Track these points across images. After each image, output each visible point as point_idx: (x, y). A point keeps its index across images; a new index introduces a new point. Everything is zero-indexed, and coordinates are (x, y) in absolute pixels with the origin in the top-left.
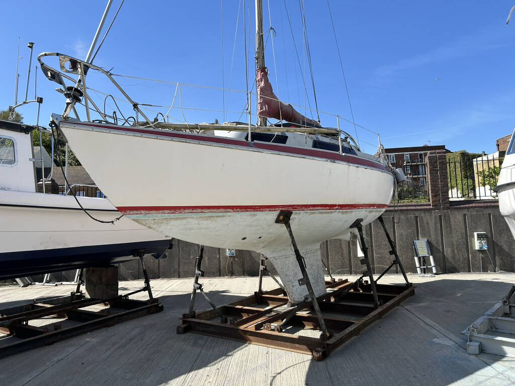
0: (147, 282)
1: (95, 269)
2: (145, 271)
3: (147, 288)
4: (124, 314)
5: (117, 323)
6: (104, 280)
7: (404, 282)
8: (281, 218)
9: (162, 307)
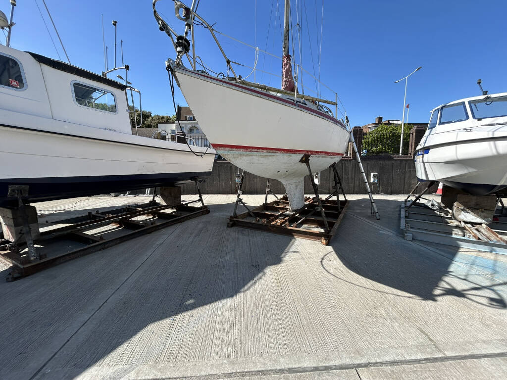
0: (200, 196)
1: (166, 187)
2: (199, 190)
3: (201, 200)
6: (172, 194)
7: (344, 199)
8: (304, 159)
9: (209, 211)
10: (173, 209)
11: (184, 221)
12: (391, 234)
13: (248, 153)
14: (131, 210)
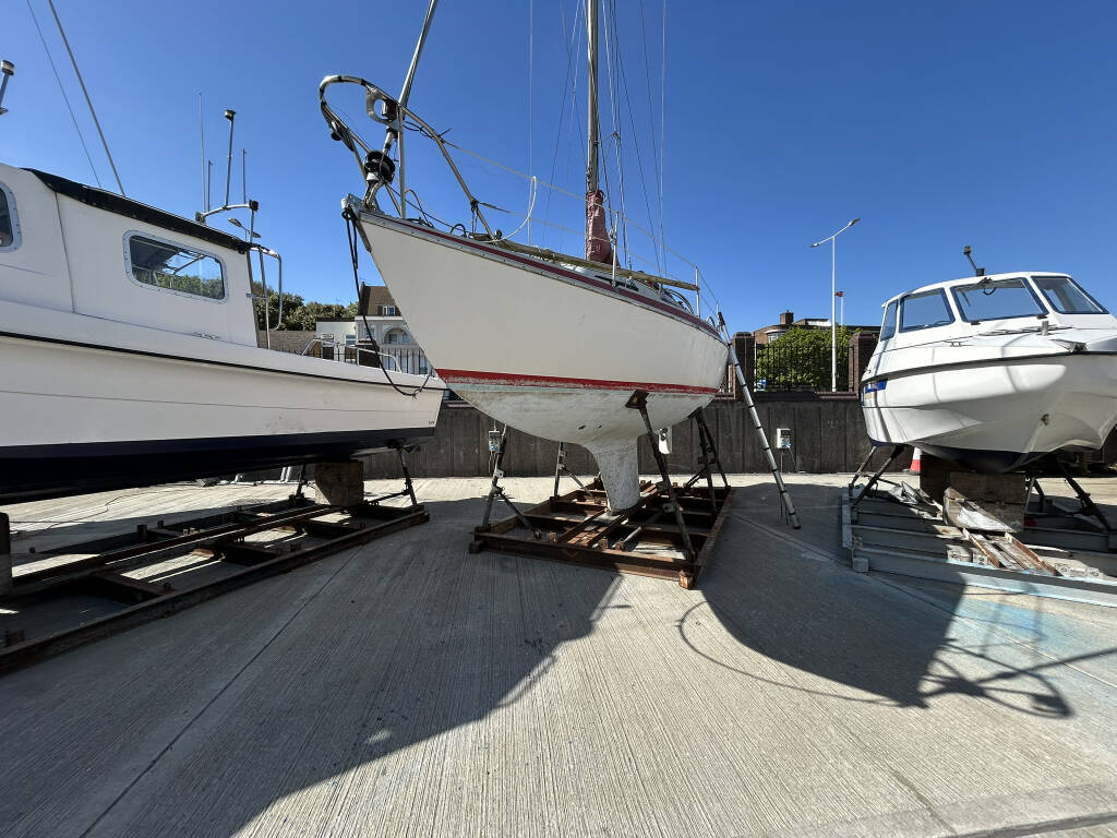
0: (409, 483)
1: (330, 464)
2: (405, 469)
3: (409, 491)
4: (382, 528)
5: (374, 539)
6: (345, 480)
8: (635, 400)
9: (428, 516)
10: (343, 513)
11: (368, 542)
12: (825, 560)
13: (514, 388)
14: (245, 517)
